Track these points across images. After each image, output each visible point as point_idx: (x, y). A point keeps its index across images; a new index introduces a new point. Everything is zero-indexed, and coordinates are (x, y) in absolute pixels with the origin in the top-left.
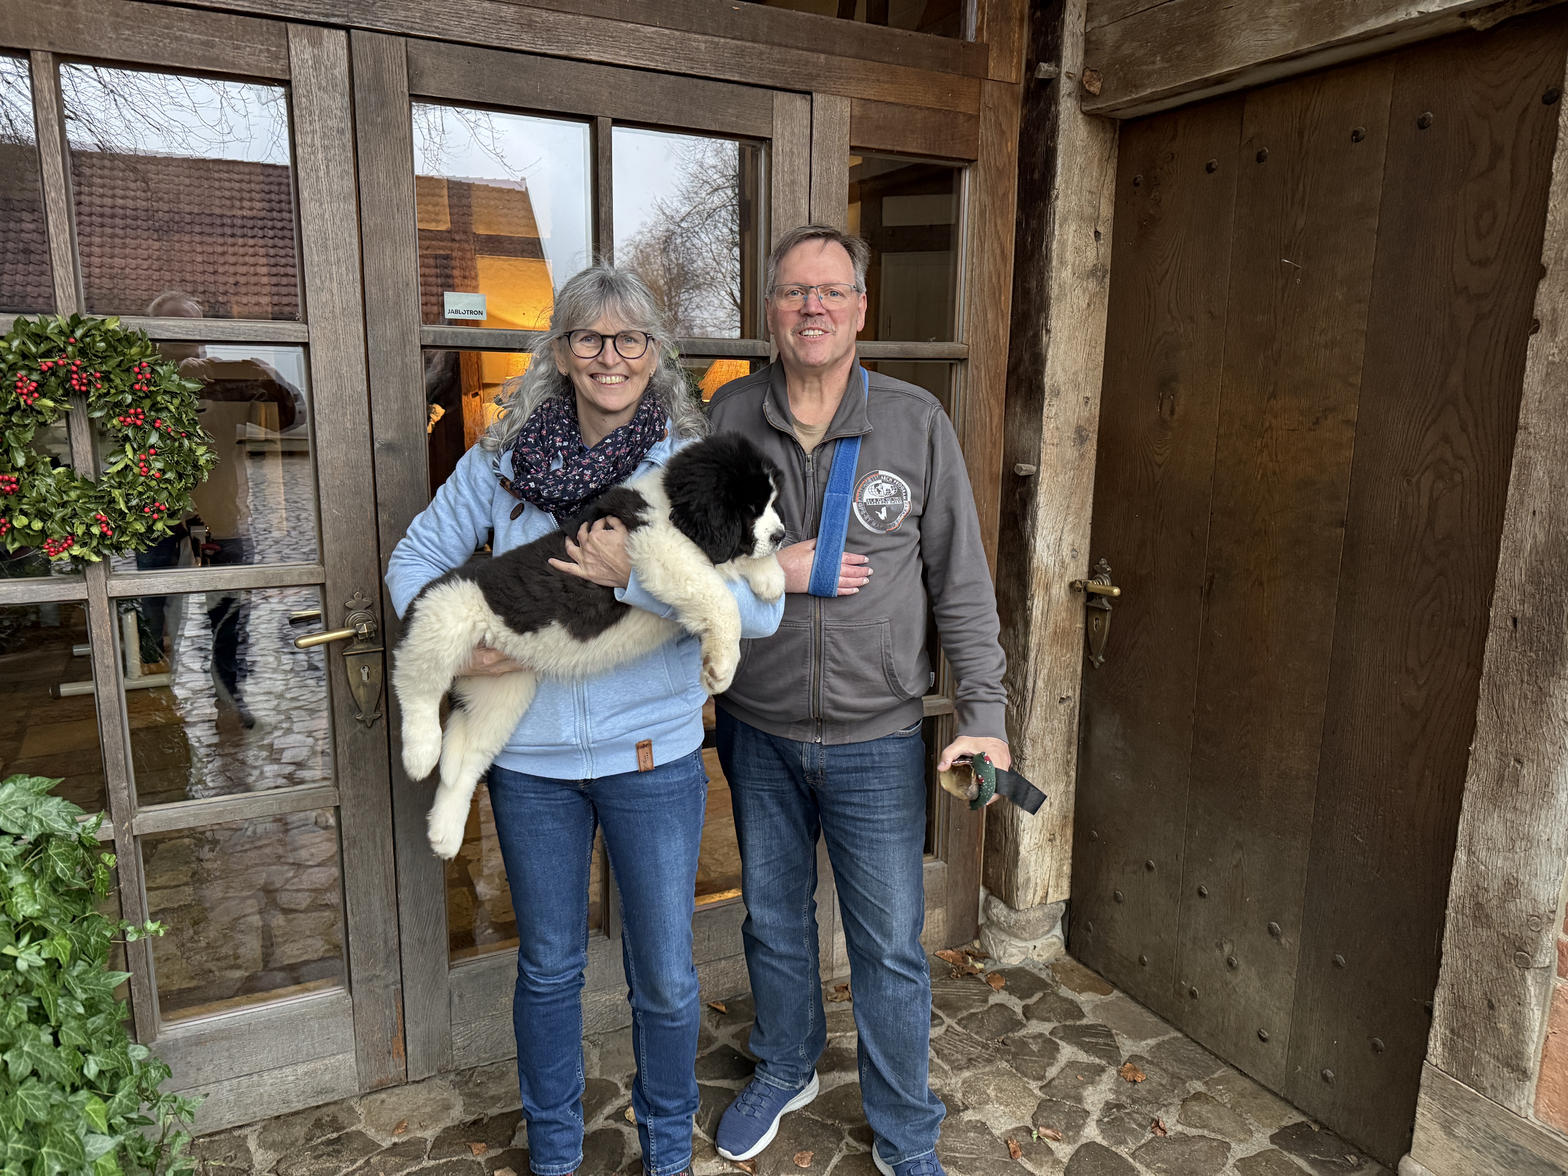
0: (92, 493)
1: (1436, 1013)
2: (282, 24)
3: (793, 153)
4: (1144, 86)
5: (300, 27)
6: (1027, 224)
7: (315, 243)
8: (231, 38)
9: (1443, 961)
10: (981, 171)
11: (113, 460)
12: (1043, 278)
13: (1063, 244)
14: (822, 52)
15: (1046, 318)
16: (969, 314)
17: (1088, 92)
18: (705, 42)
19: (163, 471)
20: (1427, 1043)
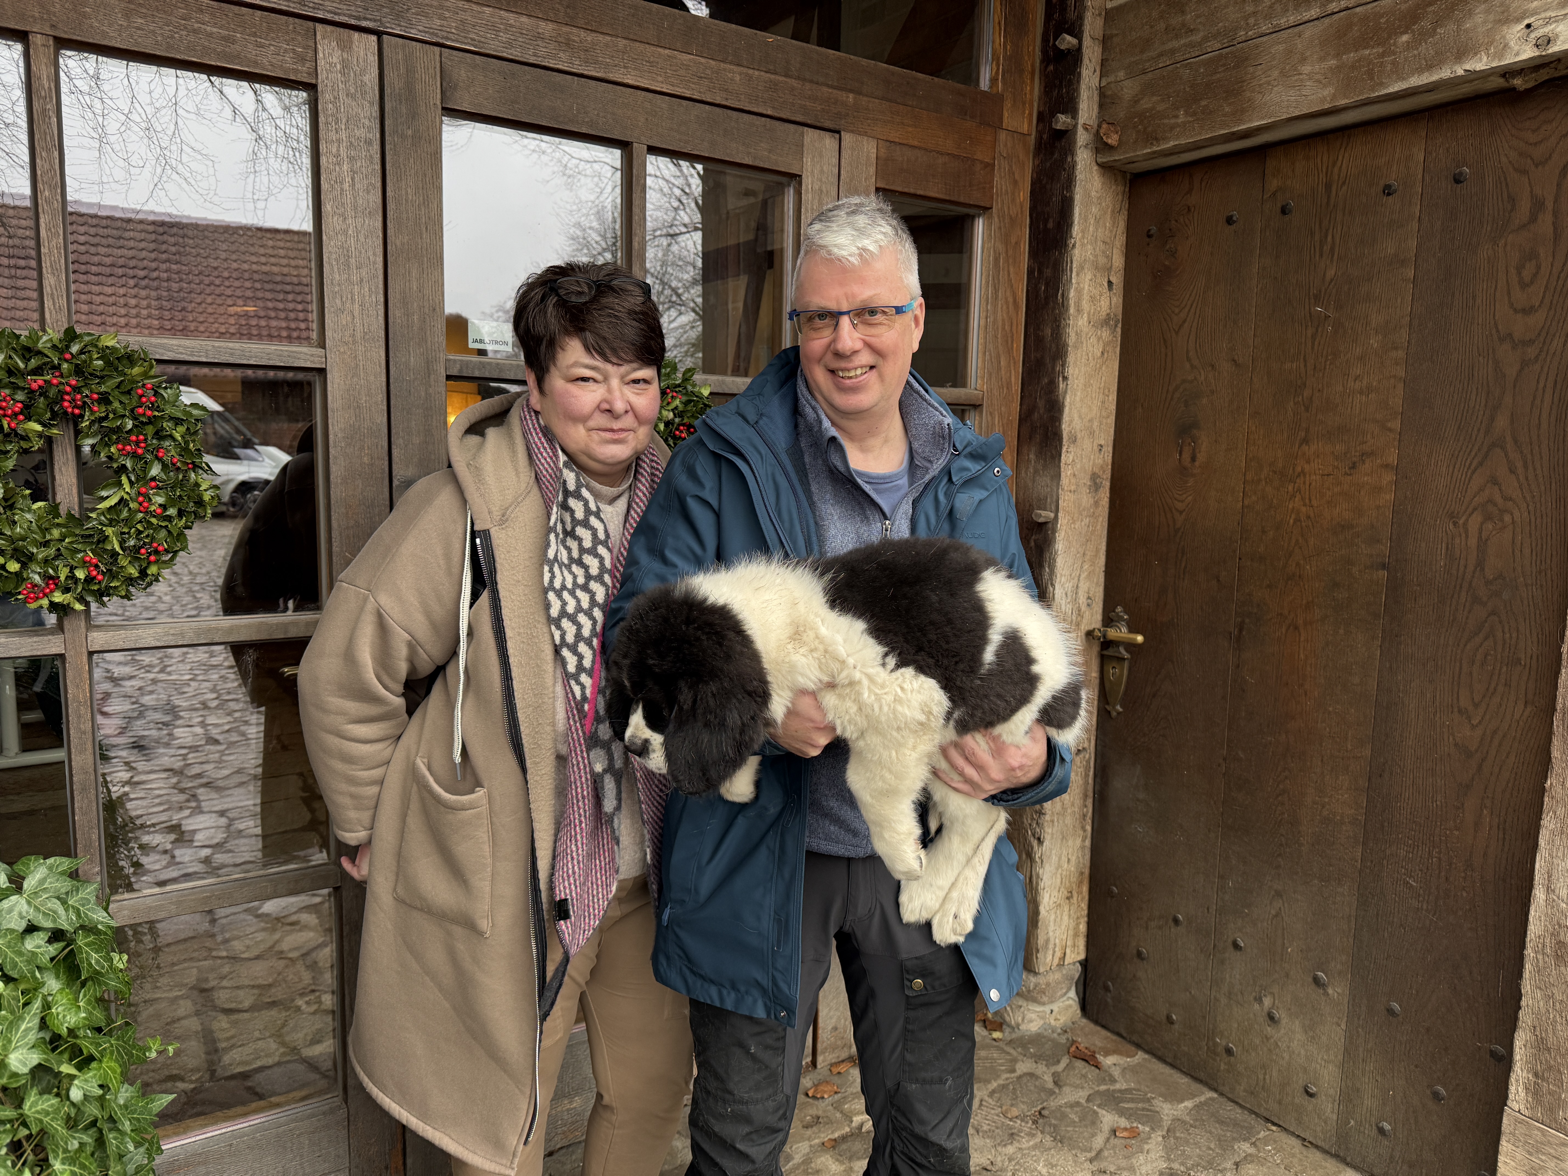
0: (77, 532)
1: (1517, 1057)
2: (311, 24)
3: (821, 191)
4: (1165, 139)
5: (329, 28)
6: (1040, 272)
7: (337, 260)
8: (255, 35)
9: (1523, 1003)
10: (996, 219)
11: (104, 493)
12: (1059, 326)
13: (1079, 291)
14: (851, 91)
15: (1063, 365)
16: (984, 361)
17: (1106, 144)
18: (740, 74)
19: (164, 507)
20: (1507, 1089)
